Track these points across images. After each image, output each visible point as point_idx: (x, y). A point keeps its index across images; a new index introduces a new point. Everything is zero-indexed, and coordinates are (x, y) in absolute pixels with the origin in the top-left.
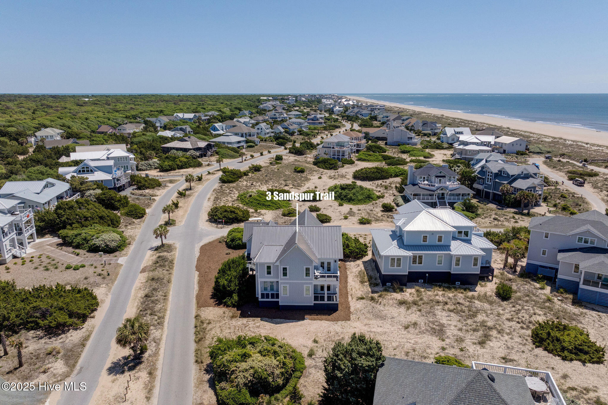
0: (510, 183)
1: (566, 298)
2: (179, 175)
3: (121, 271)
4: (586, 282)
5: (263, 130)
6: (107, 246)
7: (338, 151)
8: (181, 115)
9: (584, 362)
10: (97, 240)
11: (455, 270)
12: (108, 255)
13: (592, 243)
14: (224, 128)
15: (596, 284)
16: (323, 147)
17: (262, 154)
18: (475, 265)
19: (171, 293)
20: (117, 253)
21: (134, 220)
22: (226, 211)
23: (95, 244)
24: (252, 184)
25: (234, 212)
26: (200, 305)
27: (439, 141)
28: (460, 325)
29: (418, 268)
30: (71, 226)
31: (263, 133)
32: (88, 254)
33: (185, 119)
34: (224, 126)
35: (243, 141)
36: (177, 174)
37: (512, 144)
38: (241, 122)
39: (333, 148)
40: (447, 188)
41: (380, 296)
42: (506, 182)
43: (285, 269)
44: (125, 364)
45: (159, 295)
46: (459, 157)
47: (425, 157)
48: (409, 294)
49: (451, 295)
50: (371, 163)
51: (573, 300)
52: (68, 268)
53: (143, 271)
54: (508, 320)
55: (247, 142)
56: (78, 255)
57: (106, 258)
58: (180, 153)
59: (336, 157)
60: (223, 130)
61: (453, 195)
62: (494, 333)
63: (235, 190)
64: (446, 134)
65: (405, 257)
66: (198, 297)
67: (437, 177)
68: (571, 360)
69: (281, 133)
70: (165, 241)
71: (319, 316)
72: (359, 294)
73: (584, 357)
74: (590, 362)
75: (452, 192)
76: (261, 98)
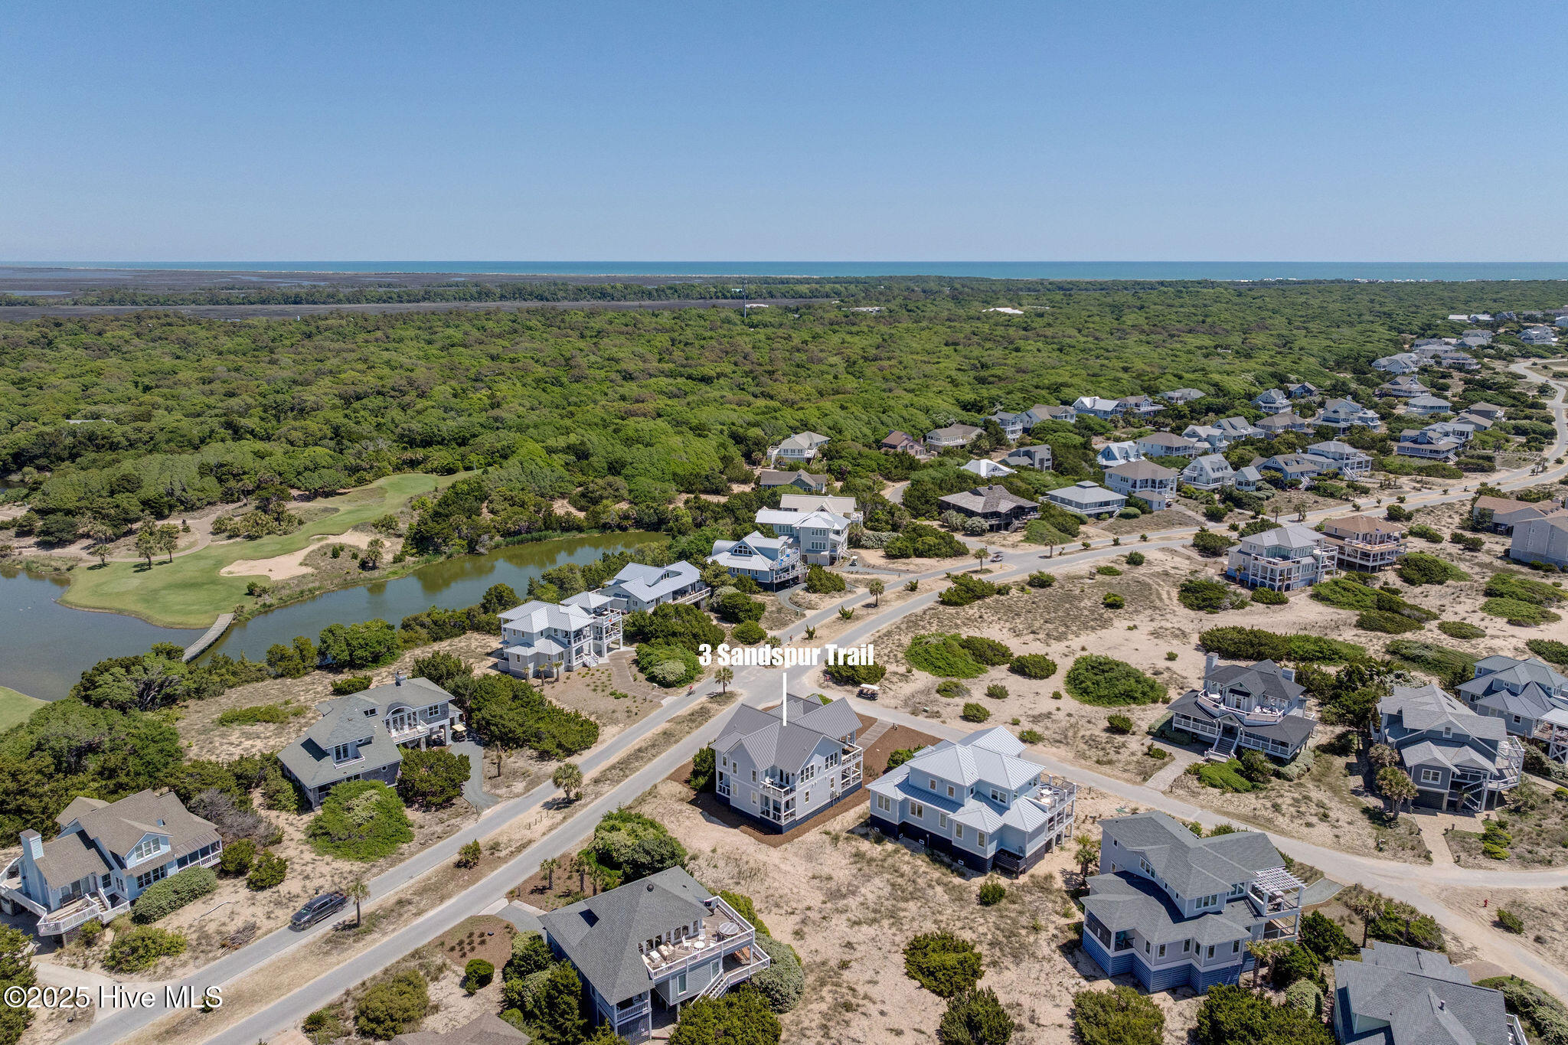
0: (1403, 745)
1: (1065, 938)
3: (653, 713)
5: (1203, 474)
6: (664, 677)
8: (1089, 402)
10: (660, 667)
12: (658, 688)
16: (1239, 551)
17: (1115, 543)
18: (982, 843)
19: (663, 754)
20: (671, 690)
23: (655, 671)
26: (670, 777)
28: (872, 900)
29: (915, 821)
30: (655, 640)
31: (1204, 479)
32: (645, 682)
34: (1132, 450)
35: (1117, 501)
39: (1255, 559)
40: (1240, 719)
43: (735, 765)
44: (557, 804)
45: (651, 752)
48: (885, 849)
49: (921, 868)
51: (1071, 941)
52: (612, 694)
53: (670, 720)
56: (635, 679)
60: (1127, 458)
61: (1252, 736)
62: (888, 922)
66: (680, 767)
68: (914, 978)
69: (1249, 482)
70: (726, 689)
71: (753, 832)
74: (929, 988)
75: (1248, 730)
76: (1451, 317)
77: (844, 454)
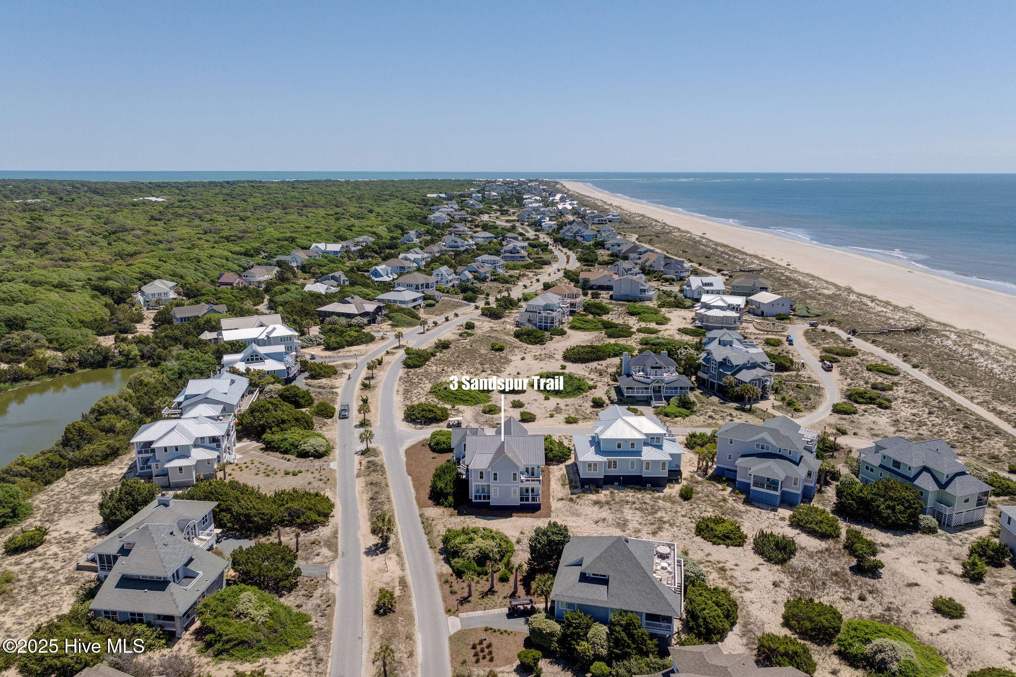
0: (733, 374)
1: (740, 498)
2: (352, 356)
3: (337, 475)
4: (755, 484)
5: (444, 278)
6: (316, 451)
7: (545, 317)
8: (322, 246)
9: (728, 546)
10: (306, 445)
11: (645, 474)
12: (317, 460)
13: (768, 448)
14: (389, 272)
15: (762, 486)
16: (526, 311)
17: (447, 319)
18: (664, 468)
19: (392, 496)
20: (325, 458)
21: (326, 420)
22: (423, 410)
23: (304, 450)
24: (443, 370)
25: (432, 411)
26: (421, 505)
27: (682, 295)
28: (641, 520)
29: (613, 472)
30: (271, 430)
31: (444, 281)
32: (299, 460)
33: (328, 252)
34: (389, 269)
35: (420, 298)
36: (348, 354)
37: (772, 304)
38: (410, 260)
39: (539, 313)
40: (663, 381)
41: (578, 497)
42: (729, 373)
43: (495, 474)
44: (376, 549)
45: (382, 498)
46: (700, 325)
47: (657, 324)
48: (604, 495)
49: (639, 496)
50: (587, 333)
51: (745, 499)
52: (287, 473)
53: (358, 476)
54: (683, 516)
55: (425, 298)
56: (289, 460)
57: (317, 463)
58: (343, 321)
59: (543, 324)
60: (387, 275)
61: (670, 388)
62: (667, 526)
63: (424, 379)
64: (689, 286)
65: (600, 462)
66: (418, 499)
67: (652, 368)
68: (719, 544)
69: (468, 280)
70: (370, 445)
71: (525, 514)
72: (560, 496)
73: (728, 541)
74: (732, 545)
75: (669, 386)
76: (428, 195)
77: (203, 291)
